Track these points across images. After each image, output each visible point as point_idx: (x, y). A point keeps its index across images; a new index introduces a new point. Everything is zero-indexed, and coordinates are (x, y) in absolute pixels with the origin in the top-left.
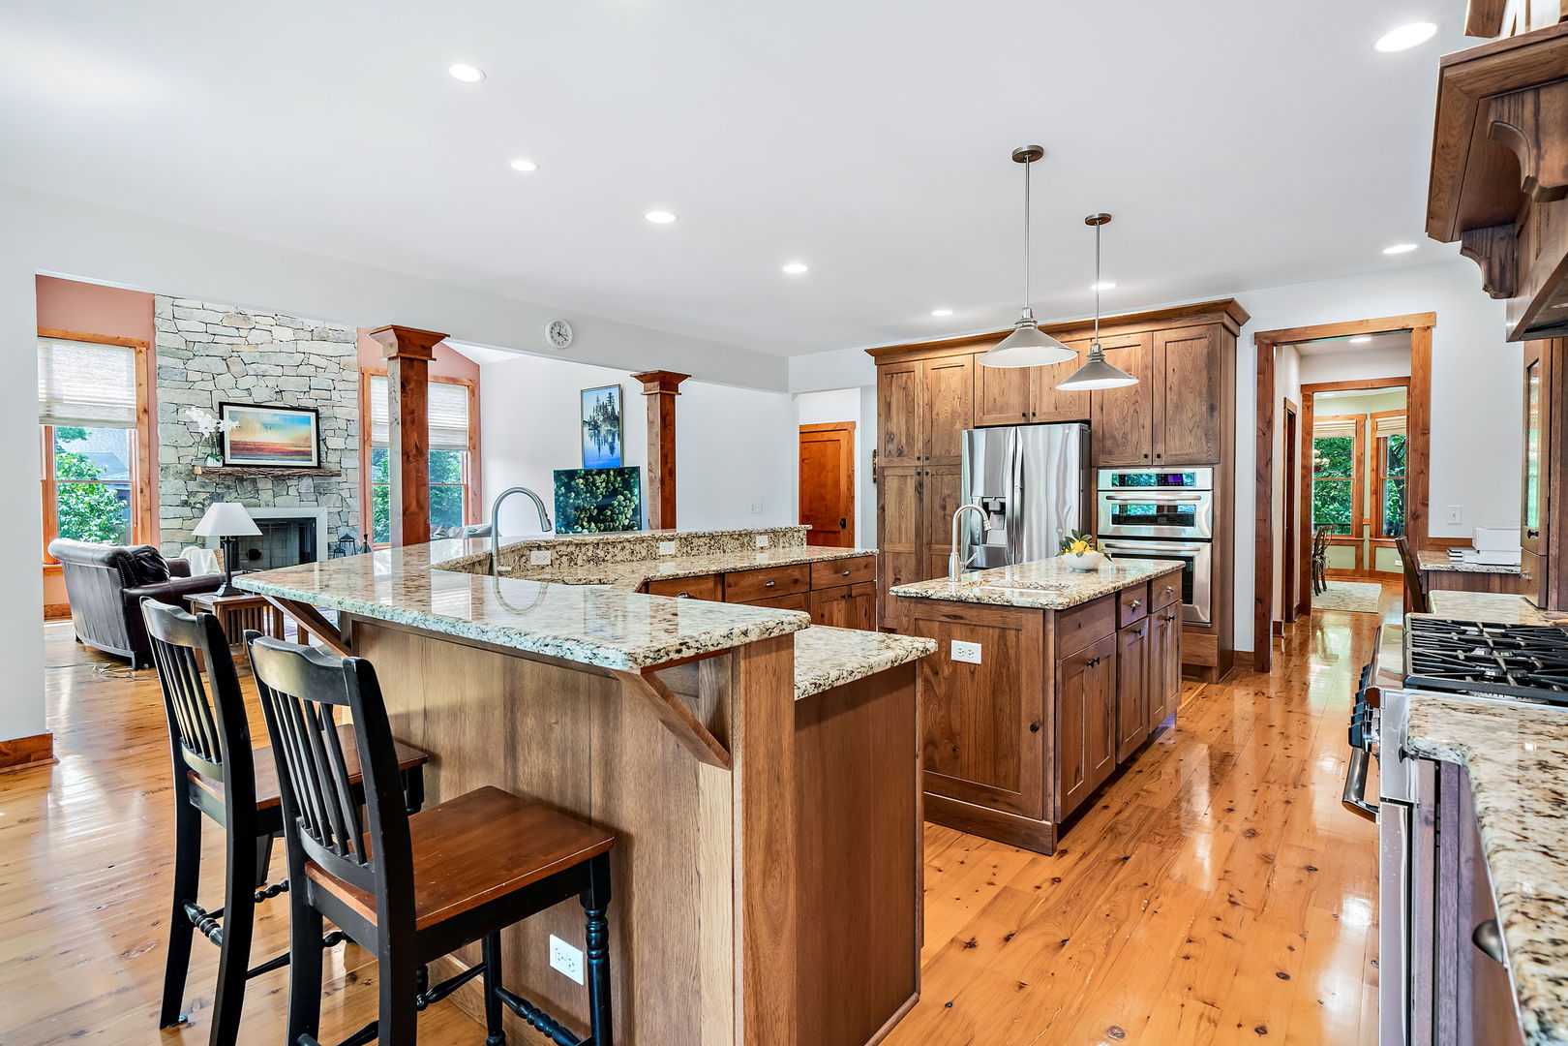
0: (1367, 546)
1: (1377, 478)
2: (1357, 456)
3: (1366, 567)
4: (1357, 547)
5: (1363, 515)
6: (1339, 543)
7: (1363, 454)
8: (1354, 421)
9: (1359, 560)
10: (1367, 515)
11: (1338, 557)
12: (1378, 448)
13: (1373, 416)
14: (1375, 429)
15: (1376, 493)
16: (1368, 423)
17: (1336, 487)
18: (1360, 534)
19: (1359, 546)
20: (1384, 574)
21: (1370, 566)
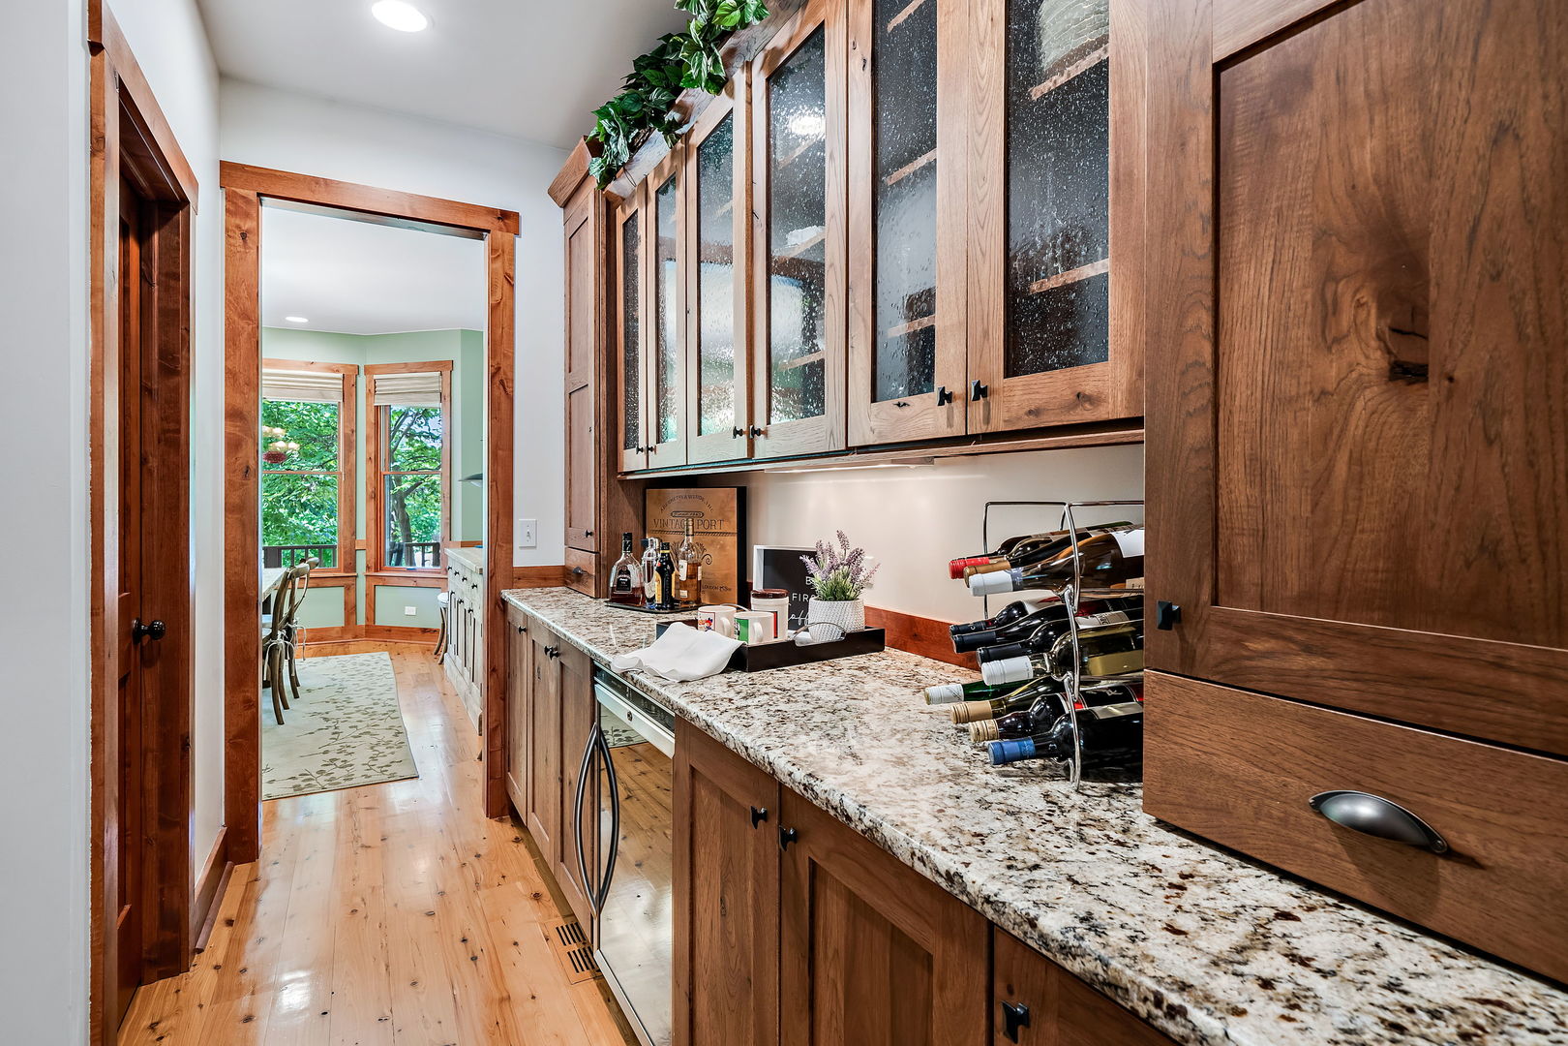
0: (361, 584)
1: (376, 472)
2: (345, 435)
3: (361, 621)
4: (348, 588)
5: (354, 533)
6: (319, 583)
7: (354, 431)
8: (340, 375)
9: (350, 610)
10: (361, 535)
11: (317, 609)
12: (377, 424)
13: (369, 370)
14: (372, 392)
15: (375, 497)
16: (362, 380)
17: (309, 489)
18: (351, 566)
19: (350, 589)
20: (389, 630)
21: (367, 619)
